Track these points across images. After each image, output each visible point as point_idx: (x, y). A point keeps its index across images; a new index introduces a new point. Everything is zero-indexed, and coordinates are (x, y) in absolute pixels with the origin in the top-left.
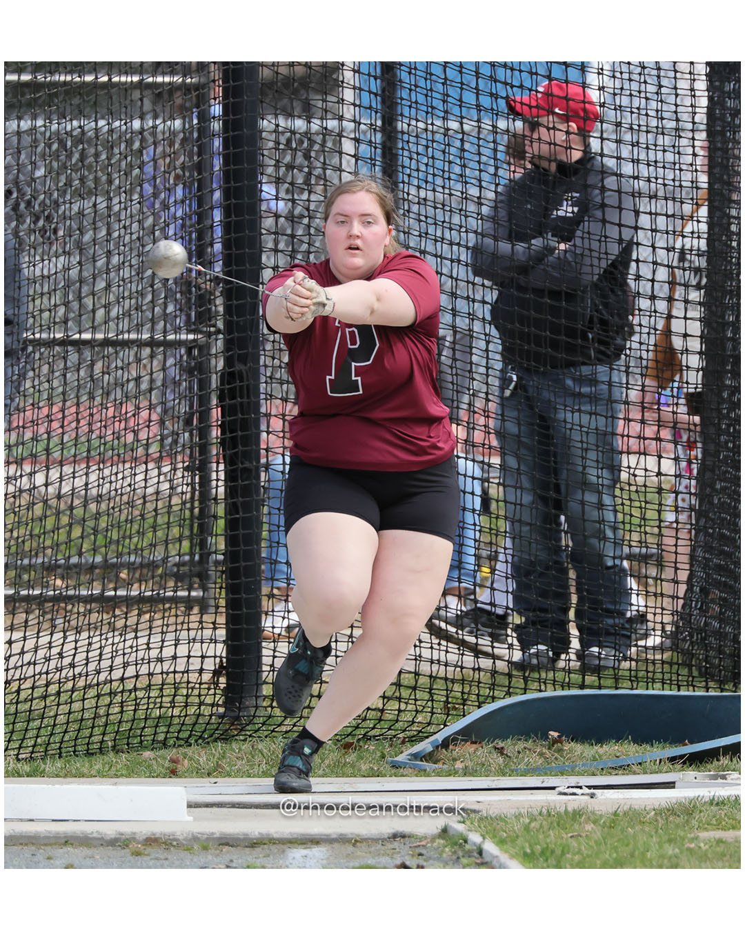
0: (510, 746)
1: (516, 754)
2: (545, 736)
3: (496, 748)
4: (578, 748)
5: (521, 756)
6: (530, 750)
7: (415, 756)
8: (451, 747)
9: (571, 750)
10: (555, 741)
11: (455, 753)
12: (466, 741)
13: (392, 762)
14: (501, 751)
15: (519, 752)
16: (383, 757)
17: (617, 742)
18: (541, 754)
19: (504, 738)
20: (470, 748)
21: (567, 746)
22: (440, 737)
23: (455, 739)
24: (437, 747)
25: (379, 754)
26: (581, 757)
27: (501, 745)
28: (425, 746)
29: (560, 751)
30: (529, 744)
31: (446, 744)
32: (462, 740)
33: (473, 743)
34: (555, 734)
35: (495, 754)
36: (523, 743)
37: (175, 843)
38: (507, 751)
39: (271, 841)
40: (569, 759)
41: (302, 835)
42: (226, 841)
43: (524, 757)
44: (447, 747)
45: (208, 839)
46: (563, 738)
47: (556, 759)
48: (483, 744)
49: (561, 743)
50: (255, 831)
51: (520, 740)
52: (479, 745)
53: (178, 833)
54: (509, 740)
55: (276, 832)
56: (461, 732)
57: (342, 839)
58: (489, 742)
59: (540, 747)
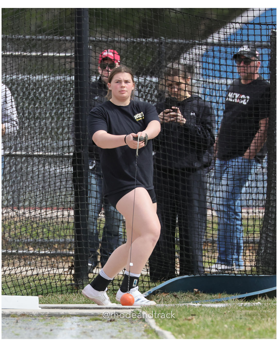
0: (179, 294)
1: (181, 297)
2: (193, 291)
3: (173, 295)
4: (205, 295)
5: (183, 298)
6: (186, 296)
8: (156, 295)
9: (202, 296)
10: (196, 293)
11: (158, 297)
12: (162, 292)
14: (175, 296)
15: (182, 297)
17: (221, 294)
18: (191, 297)
19: (177, 291)
20: (164, 295)
22: (152, 290)
23: (158, 292)
24: (151, 294)
26: (206, 298)
27: (176, 294)
29: (198, 296)
30: (187, 294)
31: (154, 293)
32: (160, 292)
33: (165, 293)
34: (196, 290)
35: (173, 297)
36: (184, 294)
37: (31, 316)
38: (178, 296)
39: (68, 315)
40: (201, 299)
41: (80, 313)
42: (51, 315)
43: (184, 298)
44: (155, 295)
45: (44, 314)
46: (200, 291)
47: (196, 299)
48: (169, 294)
49: (199, 293)
50: (62, 311)
51: (183, 292)
52: (167, 294)
53: (33, 312)
54: (179, 292)
55: (70, 312)
56: (161, 289)
57: (96, 315)
58: (171, 293)
59: (191, 295)
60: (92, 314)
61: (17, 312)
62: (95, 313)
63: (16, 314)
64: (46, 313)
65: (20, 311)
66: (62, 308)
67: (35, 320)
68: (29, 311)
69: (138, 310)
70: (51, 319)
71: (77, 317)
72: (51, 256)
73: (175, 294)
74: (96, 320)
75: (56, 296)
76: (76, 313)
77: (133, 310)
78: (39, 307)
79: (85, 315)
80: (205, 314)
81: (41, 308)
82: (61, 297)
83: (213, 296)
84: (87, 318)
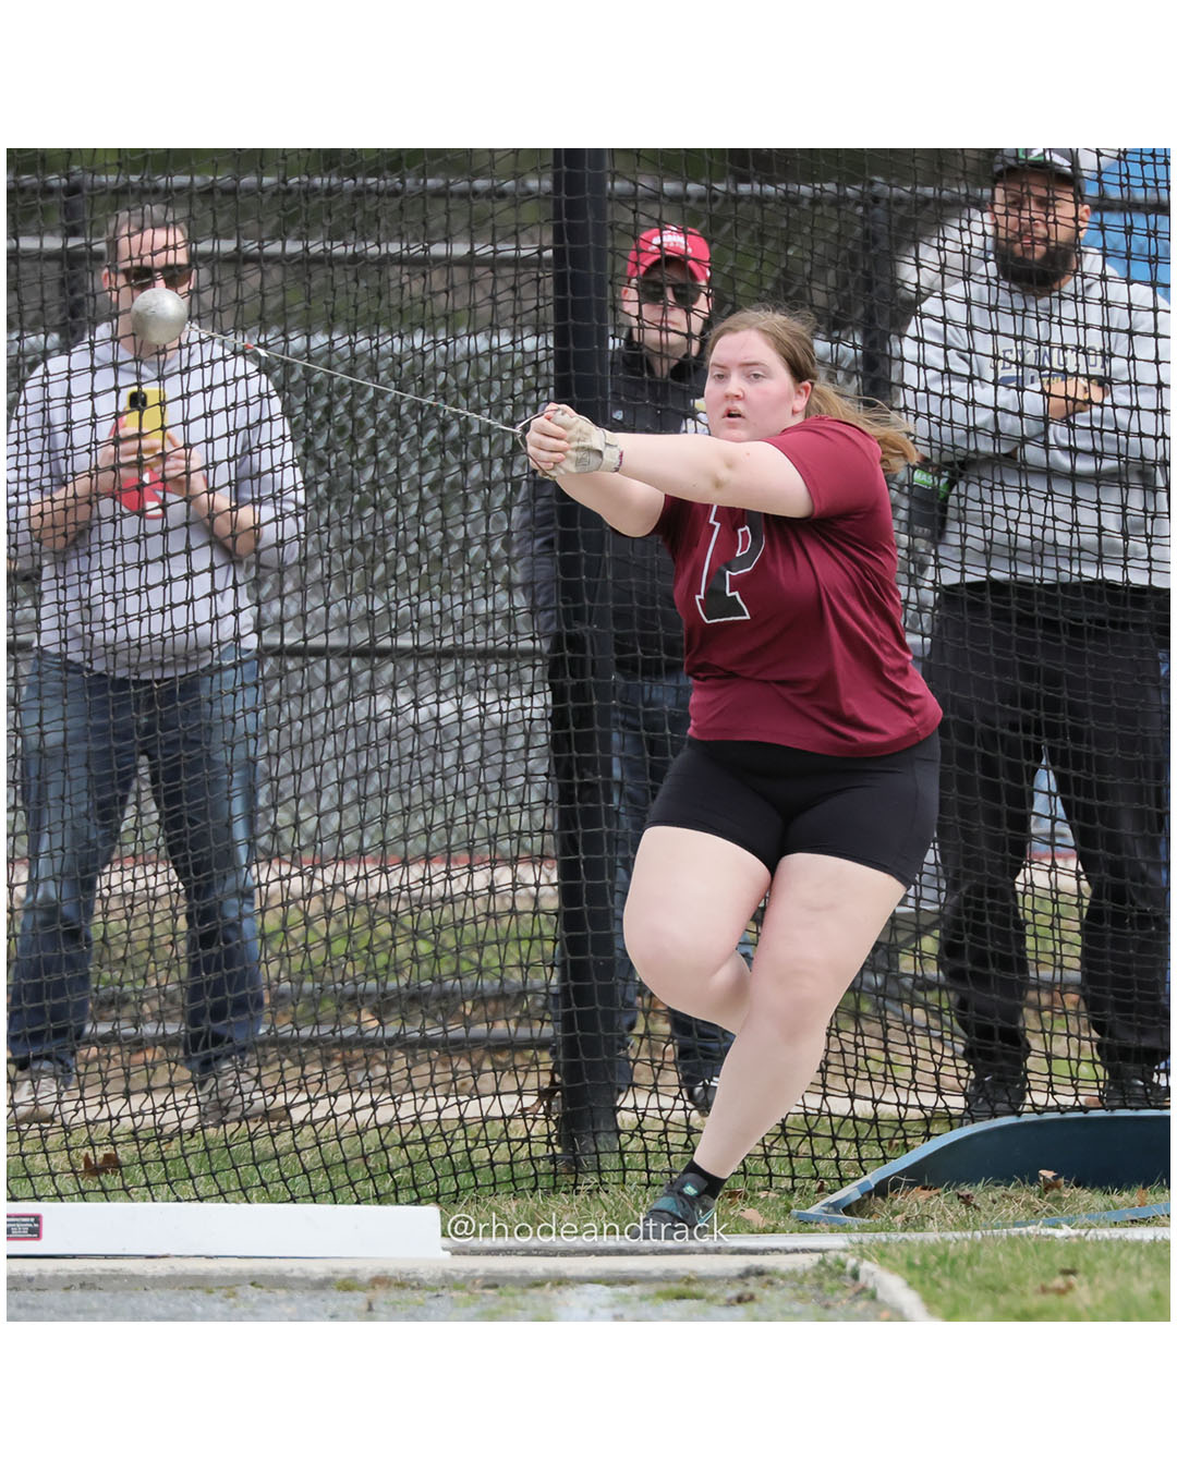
0: (980, 1193)
1: (990, 1204)
2: (1034, 1179)
3: (959, 1197)
4: (1084, 1195)
5: (996, 1207)
6: (1010, 1198)
7: (835, 1206)
8: (890, 1195)
9: (1072, 1198)
10: (1049, 1186)
11: (895, 1202)
12: (912, 1185)
13: (799, 1215)
14: (966, 1200)
15: (994, 1202)
16: (788, 1210)
17: (1144, 1188)
18: (1028, 1205)
19: (972, 1180)
20: (920, 1195)
21: (1067, 1193)
22: (873, 1177)
23: (896, 1184)
24: (869, 1193)
25: (782, 1205)
26: (1087, 1207)
28: (850, 1192)
29: (1057, 1199)
30: (1011, 1191)
31: (882, 1189)
32: (907, 1184)
33: (924, 1188)
34: (1049, 1174)
35: (957, 1205)
36: (1001, 1190)
37: (415, 1284)
38: (976, 1201)
39: (561, 1281)
40: (1069, 1211)
41: (608, 1272)
42: (493, 1283)
43: (1000, 1209)
44: (884, 1196)
45: (466, 1279)
46: (1062, 1180)
47: (1050, 1211)
48: (940, 1190)
49: (1058, 1187)
50: (539, 1266)
51: (997, 1185)
52: (933, 1192)
53: (422, 1270)
54: (980, 1185)
55: (569, 1269)
56: (906, 1172)
57: (668, 1277)
58: (948, 1187)
59: (1028, 1194)
60: (657, 1273)
61: (355, 1271)
62: (667, 1271)
63: (355, 1278)
64: (475, 1270)
65: (368, 1270)
66: (529, 1252)
67: (440, 1300)
68: (406, 1266)
69: (842, 1256)
70: (501, 1294)
71: (599, 1287)
72: (451, 1047)
73: (966, 1190)
74: (680, 1297)
75: (495, 1204)
76: (591, 1269)
77: (816, 1257)
78: (444, 1249)
79: (627, 1280)
80: (1116, 1266)
81: (448, 1253)
82: (514, 1209)
83: (1115, 1198)
84: (637, 1289)
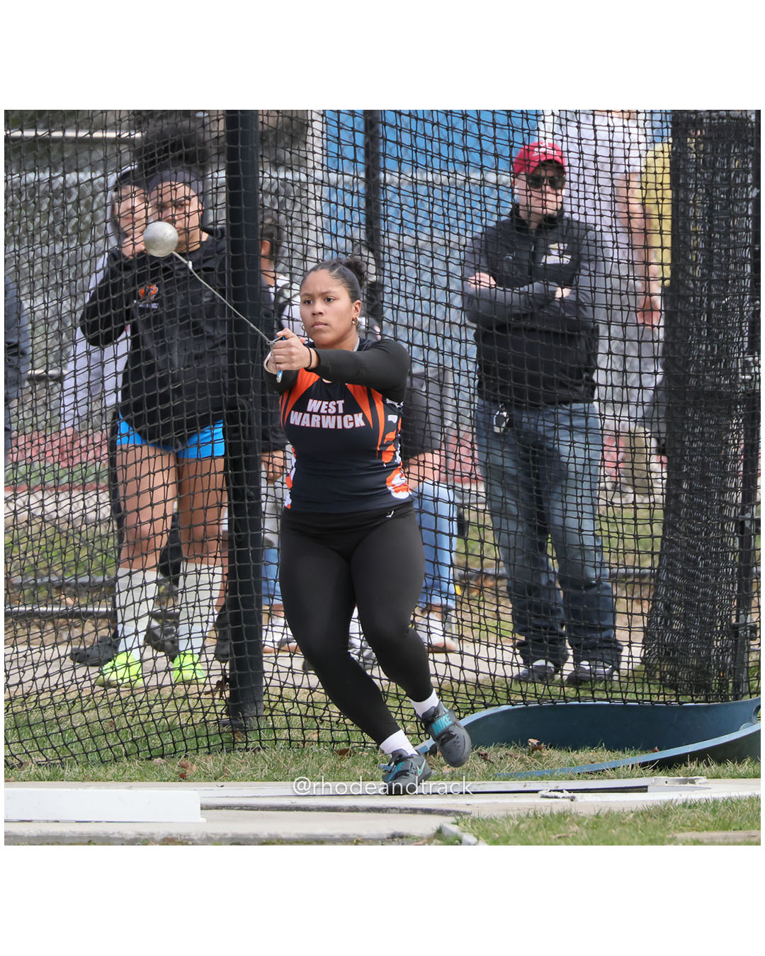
0: (492, 752)
1: (498, 760)
2: (525, 744)
3: (480, 755)
4: (556, 755)
5: (503, 761)
6: (511, 756)
9: (549, 757)
10: (535, 748)
14: (484, 757)
15: (501, 758)
16: (376, 762)
17: (591, 748)
18: (522, 760)
19: (487, 745)
21: (545, 753)
25: (372, 760)
26: (559, 762)
27: (484, 751)
29: (539, 757)
30: (511, 751)
34: (535, 742)
35: (479, 760)
36: (505, 750)
38: (490, 757)
40: (546, 764)
41: (308, 835)
43: (506, 763)
45: (221, 839)
46: (542, 745)
47: (535, 765)
49: (540, 750)
50: (265, 831)
51: (502, 747)
53: (193, 834)
54: (492, 747)
57: (345, 839)
59: (521, 754)
61: (152, 833)
63: (153, 839)
64: (226, 834)
65: (161, 833)
83: (574, 755)
